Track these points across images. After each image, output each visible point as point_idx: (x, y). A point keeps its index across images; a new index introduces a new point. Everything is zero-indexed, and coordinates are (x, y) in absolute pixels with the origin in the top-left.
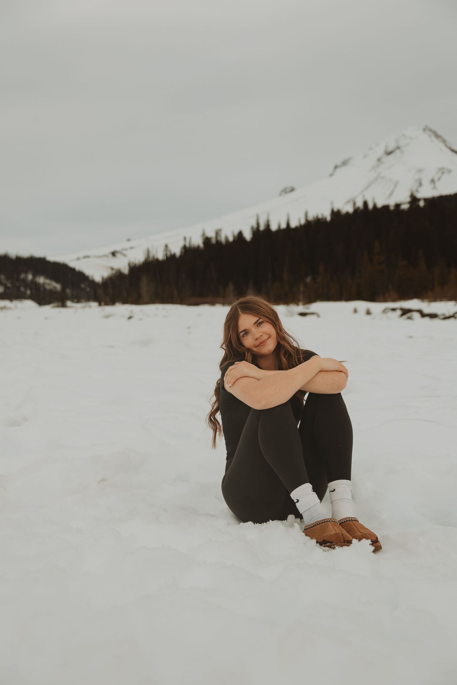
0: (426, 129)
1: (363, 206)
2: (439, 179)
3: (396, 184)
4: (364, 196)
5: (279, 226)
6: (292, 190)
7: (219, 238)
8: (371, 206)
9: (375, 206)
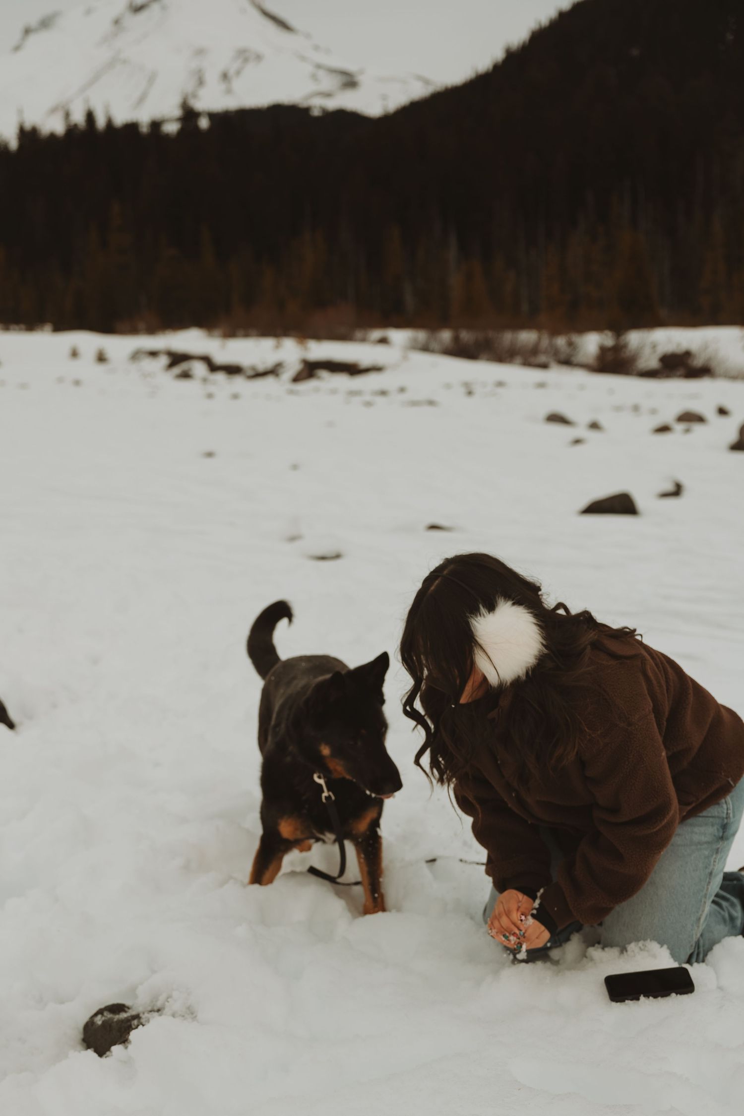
1: (85, 121)
2: (238, 73)
3: (152, 79)
4: (87, 101)
8: (101, 123)
9: (110, 124)
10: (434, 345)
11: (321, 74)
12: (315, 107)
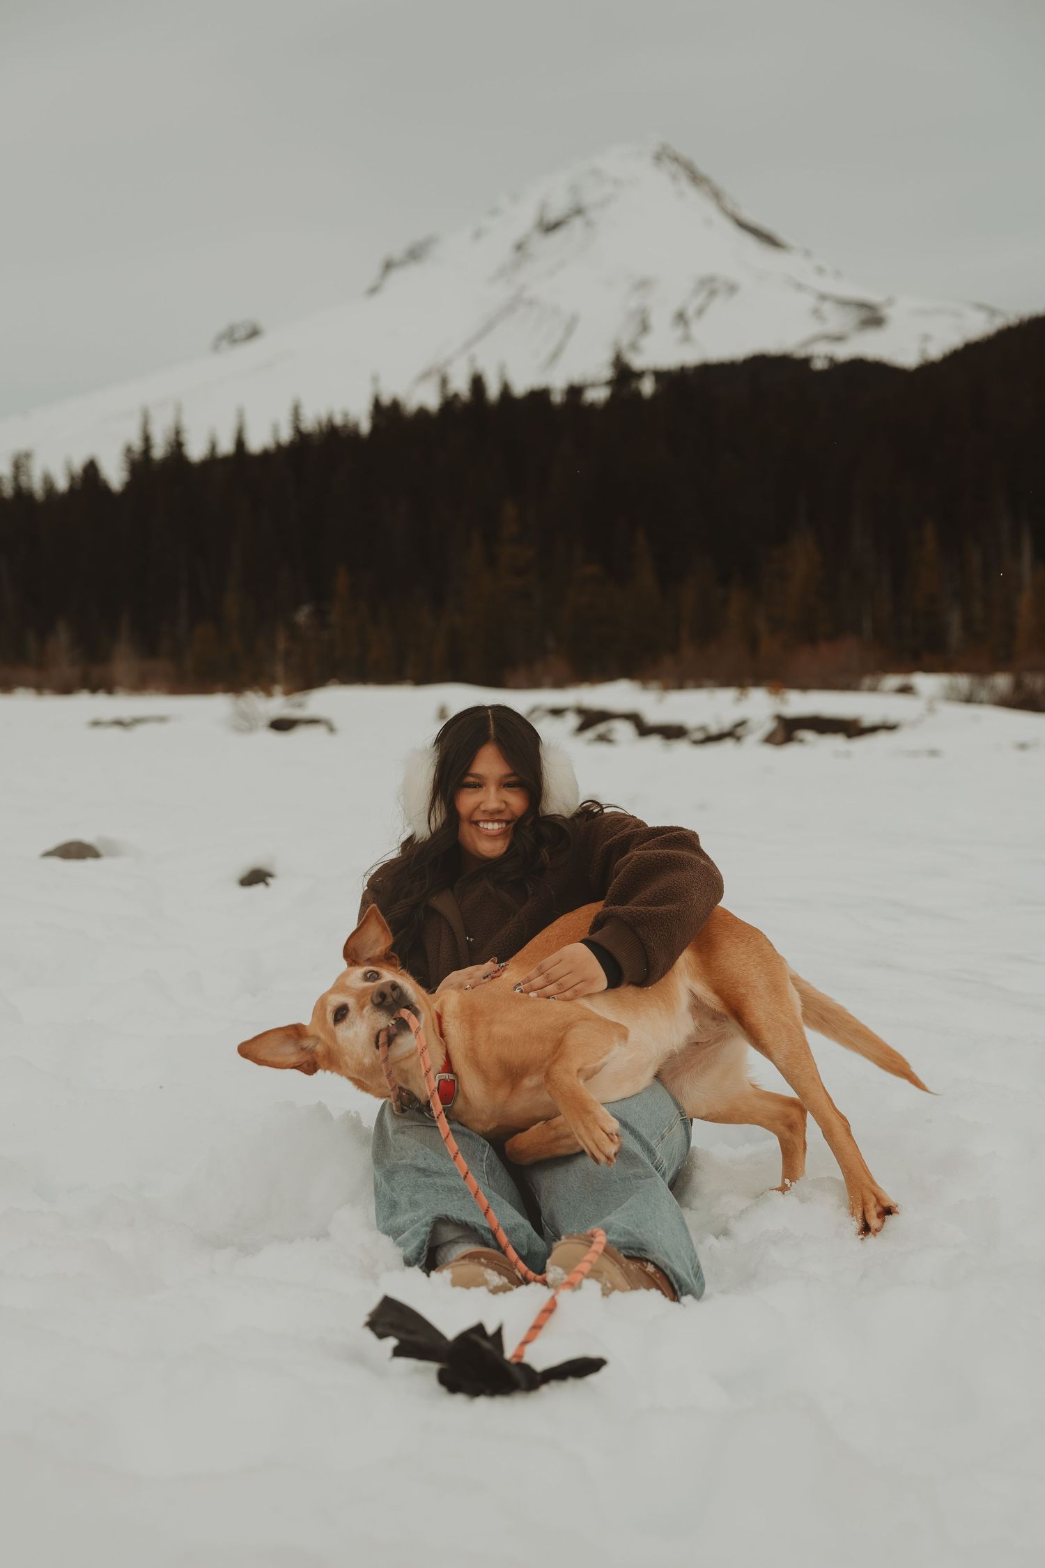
0: (664, 156)
1: (470, 390)
2: (700, 312)
3: (571, 324)
4: (472, 360)
5: (213, 447)
6: (254, 333)
7: (24, 480)
8: (493, 391)
9: (506, 391)
10: (984, 694)
11: (827, 307)
12: (819, 357)
